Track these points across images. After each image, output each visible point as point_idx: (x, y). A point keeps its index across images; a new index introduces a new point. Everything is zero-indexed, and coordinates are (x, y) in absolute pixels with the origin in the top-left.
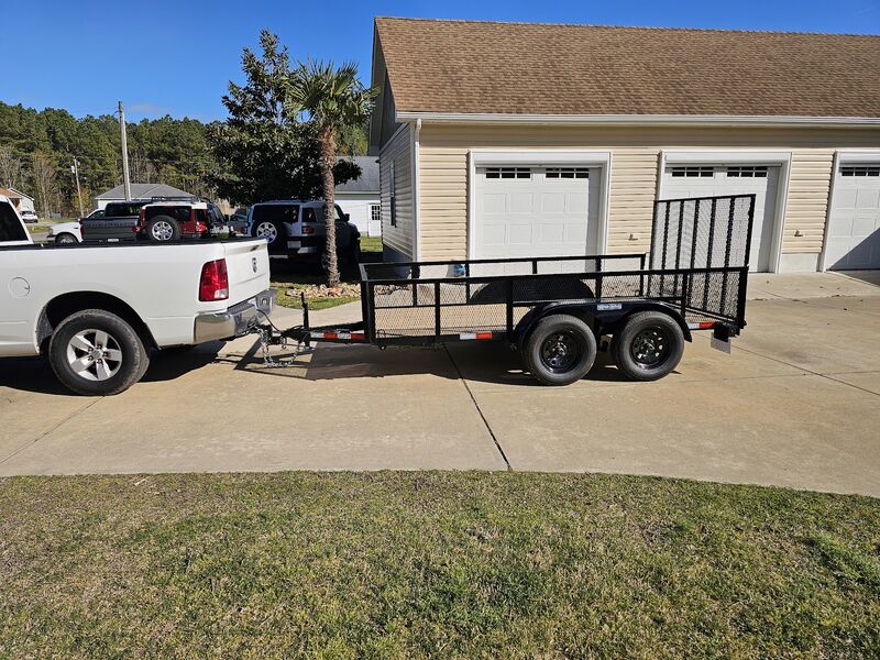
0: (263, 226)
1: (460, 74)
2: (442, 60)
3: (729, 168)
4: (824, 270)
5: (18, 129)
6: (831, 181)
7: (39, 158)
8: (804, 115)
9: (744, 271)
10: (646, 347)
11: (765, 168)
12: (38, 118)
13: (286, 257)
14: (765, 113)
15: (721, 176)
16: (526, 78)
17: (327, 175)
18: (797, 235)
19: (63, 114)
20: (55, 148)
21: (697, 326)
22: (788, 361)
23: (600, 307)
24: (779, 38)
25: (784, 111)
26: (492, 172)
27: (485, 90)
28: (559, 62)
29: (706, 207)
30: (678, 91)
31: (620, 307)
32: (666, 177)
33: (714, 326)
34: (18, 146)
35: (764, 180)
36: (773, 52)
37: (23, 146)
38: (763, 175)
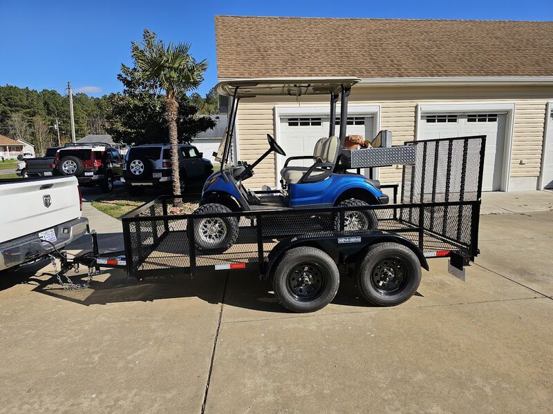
0: (134, 163)
1: (269, 52)
2: (258, 43)
3: (469, 116)
4: (542, 189)
5: (25, 103)
6: (545, 124)
7: (38, 119)
8: (523, 75)
9: (476, 205)
10: (386, 274)
11: (496, 115)
12: (39, 96)
13: (151, 184)
14: (494, 75)
15: (462, 122)
16: (318, 54)
17: (171, 126)
18: (521, 163)
19: (54, 93)
20: (49, 114)
21: (434, 254)
22: (519, 279)
23: (341, 241)
24: (502, 25)
25: (509, 73)
26: (293, 122)
27: (286, 62)
28: (343, 43)
29: (444, 146)
30: (430, 61)
31: (359, 240)
32: (422, 123)
33: (451, 254)
34: (26, 113)
35: (495, 124)
36: (499, 34)
37: (29, 113)
38: (495, 120)
